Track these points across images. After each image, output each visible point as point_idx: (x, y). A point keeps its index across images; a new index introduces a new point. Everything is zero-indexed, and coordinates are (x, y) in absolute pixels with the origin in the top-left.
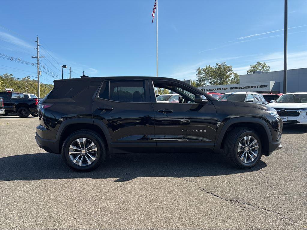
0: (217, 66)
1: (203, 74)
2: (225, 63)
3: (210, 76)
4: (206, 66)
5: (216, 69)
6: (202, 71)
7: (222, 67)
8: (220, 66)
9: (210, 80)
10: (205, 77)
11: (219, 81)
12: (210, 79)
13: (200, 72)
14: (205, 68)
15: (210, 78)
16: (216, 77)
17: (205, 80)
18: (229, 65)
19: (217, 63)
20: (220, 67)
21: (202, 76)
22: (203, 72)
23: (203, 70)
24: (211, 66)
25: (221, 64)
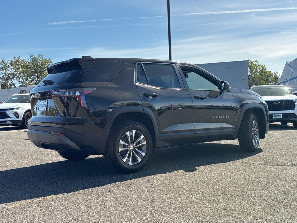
0: (31, 60)
1: (10, 69)
2: (42, 55)
3: (21, 73)
4: (15, 58)
5: (29, 63)
6: (8, 64)
7: (38, 60)
8: (35, 59)
9: (21, 79)
10: (14, 73)
11: (36, 80)
12: (22, 77)
13: (5, 65)
14: (13, 60)
15: (22, 75)
16: (31, 75)
17: (13, 78)
18: (48, 59)
19: (30, 55)
20: (35, 62)
21: (8, 72)
22: (10, 67)
23: (10, 64)
24: (22, 59)
25: (36, 56)
